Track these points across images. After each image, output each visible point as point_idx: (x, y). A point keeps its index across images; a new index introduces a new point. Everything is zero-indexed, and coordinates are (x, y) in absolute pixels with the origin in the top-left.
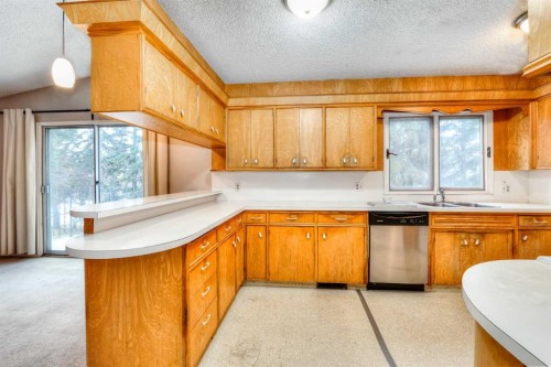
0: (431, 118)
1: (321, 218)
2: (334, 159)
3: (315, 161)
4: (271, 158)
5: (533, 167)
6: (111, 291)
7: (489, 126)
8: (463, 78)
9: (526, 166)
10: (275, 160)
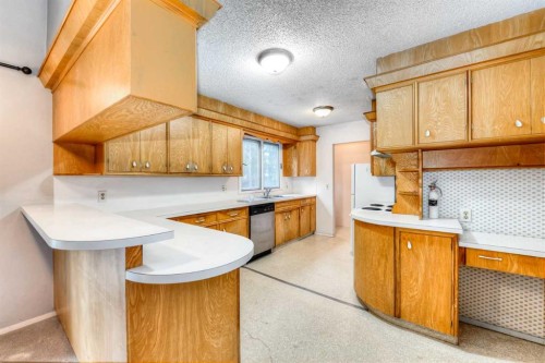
0: (259, 142)
1: (220, 216)
2: (218, 168)
3: (204, 169)
4: (163, 162)
5: (298, 175)
6: (169, 328)
7: (281, 151)
8: (278, 122)
9: (296, 175)
10: (168, 165)
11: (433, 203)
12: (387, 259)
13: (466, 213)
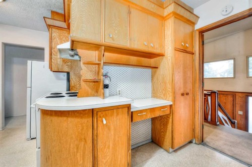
11: (106, 86)
12: (86, 141)
13: (119, 91)
